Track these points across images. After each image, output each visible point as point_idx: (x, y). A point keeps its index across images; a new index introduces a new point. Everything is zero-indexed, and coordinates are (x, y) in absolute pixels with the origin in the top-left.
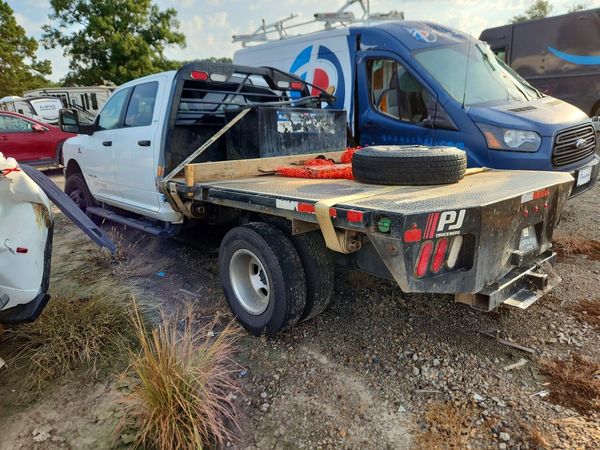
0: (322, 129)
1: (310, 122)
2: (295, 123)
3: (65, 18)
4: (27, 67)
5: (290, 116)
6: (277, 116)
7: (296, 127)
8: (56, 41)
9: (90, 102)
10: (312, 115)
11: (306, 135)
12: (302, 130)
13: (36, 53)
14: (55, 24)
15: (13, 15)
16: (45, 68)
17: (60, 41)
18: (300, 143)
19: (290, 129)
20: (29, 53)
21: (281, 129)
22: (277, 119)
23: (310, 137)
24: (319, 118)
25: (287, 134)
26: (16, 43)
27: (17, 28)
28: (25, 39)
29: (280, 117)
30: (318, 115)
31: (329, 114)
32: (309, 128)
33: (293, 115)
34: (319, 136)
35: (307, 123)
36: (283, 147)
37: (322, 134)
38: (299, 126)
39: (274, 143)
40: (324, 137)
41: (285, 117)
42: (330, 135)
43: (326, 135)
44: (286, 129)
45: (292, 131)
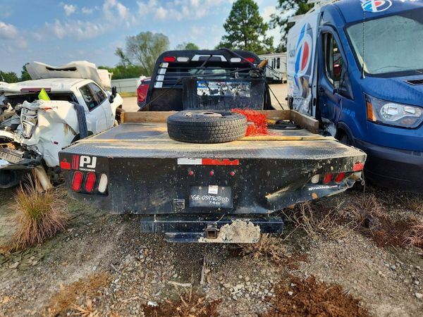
0: (237, 94)
1: (226, 88)
2: (213, 89)
3: (285, 7)
4: (260, 42)
5: (207, 85)
6: (197, 84)
7: (212, 92)
8: (277, 24)
9: (276, 63)
10: (228, 83)
11: (222, 98)
12: (219, 94)
13: (266, 32)
14: (278, 13)
15: (258, 10)
16: (269, 42)
17: (279, 23)
18: (216, 103)
19: (208, 93)
20: (262, 33)
21: (200, 93)
22: (197, 86)
23: (226, 99)
24: (234, 86)
25: (204, 96)
26: (256, 28)
27: (259, 18)
28: (262, 24)
29: (200, 85)
30: (234, 83)
31: (245, 83)
32: (225, 93)
33: (210, 83)
34: (234, 99)
35: (223, 89)
36: (201, 105)
37: (236, 98)
38: (216, 91)
39: (194, 102)
40: (239, 99)
41: (203, 85)
42: (246, 98)
43: (241, 98)
44: (204, 93)
45: (209, 94)
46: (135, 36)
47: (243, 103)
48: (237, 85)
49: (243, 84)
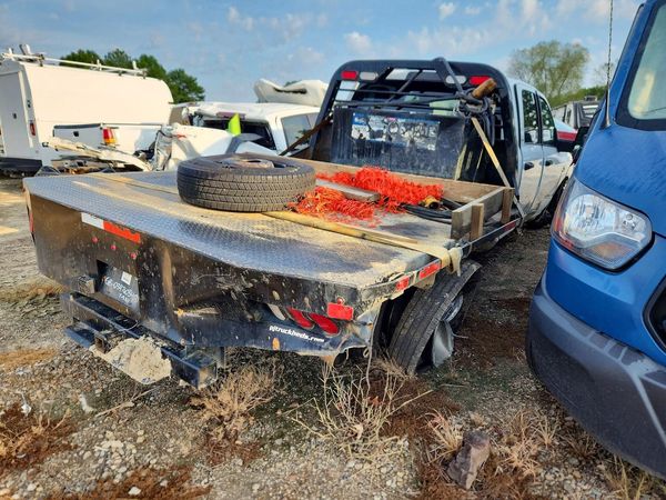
0: (412, 142)
1: (396, 130)
2: (375, 129)
5: (368, 120)
6: (352, 118)
7: (374, 134)
10: (400, 121)
11: (388, 146)
12: (383, 139)
18: (378, 154)
19: (367, 136)
21: (355, 135)
22: (352, 122)
23: (393, 149)
24: (409, 126)
25: (361, 141)
29: (356, 120)
30: (410, 121)
31: (430, 123)
32: (394, 138)
33: (373, 118)
34: (407, 150)
35: (392, 130)
36: (355, 156)
37: (411, 149)
38: (380, 134)
39: (345, 149)
40: (414, 152)
41: (361, 121)
42: (426, 151)
43: (418, 151)
44: (361, 135)
45: (368, 138)
46: (529, 48)
47: (422, 160)
48: (413, 125)
49: (425, 125)
